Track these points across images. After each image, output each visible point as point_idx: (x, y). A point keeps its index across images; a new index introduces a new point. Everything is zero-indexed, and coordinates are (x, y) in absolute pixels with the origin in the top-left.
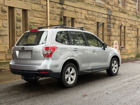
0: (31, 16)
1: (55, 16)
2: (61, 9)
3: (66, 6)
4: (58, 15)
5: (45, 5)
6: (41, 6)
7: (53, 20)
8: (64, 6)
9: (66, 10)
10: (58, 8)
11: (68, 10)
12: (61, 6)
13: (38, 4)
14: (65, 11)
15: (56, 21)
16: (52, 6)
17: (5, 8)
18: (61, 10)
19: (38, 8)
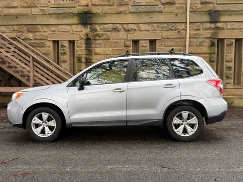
0: (161, 46)
1: (201, 40)
2: (214, 29)
3: (223, 23)
4: (207, 38)
5: (183, 29)
6: (177, 32)
7: (197, 46)
8: (219, 25)
9: (223, 29)
10: (207, 29)
11: (227, 29)
12: (213, 26)
13: (172, 30)
14: (220, 32)
15: (203, 47)
16: (196, 29)
17: (128, 42)
18: (212, 31)
19: (172, 35)
